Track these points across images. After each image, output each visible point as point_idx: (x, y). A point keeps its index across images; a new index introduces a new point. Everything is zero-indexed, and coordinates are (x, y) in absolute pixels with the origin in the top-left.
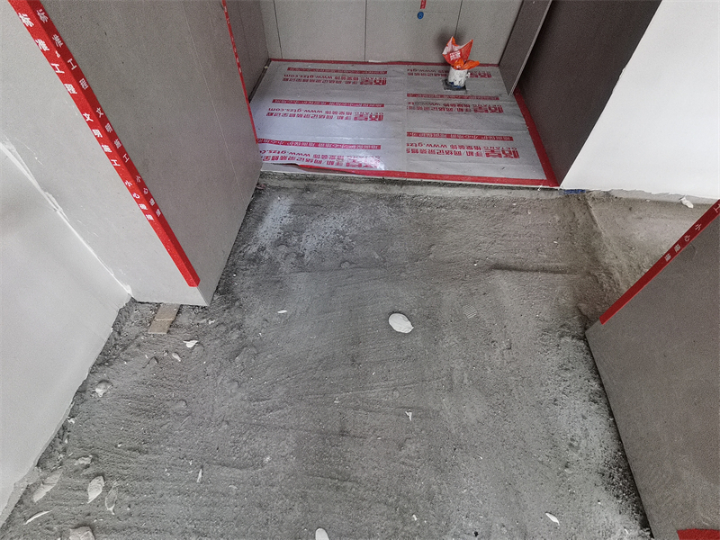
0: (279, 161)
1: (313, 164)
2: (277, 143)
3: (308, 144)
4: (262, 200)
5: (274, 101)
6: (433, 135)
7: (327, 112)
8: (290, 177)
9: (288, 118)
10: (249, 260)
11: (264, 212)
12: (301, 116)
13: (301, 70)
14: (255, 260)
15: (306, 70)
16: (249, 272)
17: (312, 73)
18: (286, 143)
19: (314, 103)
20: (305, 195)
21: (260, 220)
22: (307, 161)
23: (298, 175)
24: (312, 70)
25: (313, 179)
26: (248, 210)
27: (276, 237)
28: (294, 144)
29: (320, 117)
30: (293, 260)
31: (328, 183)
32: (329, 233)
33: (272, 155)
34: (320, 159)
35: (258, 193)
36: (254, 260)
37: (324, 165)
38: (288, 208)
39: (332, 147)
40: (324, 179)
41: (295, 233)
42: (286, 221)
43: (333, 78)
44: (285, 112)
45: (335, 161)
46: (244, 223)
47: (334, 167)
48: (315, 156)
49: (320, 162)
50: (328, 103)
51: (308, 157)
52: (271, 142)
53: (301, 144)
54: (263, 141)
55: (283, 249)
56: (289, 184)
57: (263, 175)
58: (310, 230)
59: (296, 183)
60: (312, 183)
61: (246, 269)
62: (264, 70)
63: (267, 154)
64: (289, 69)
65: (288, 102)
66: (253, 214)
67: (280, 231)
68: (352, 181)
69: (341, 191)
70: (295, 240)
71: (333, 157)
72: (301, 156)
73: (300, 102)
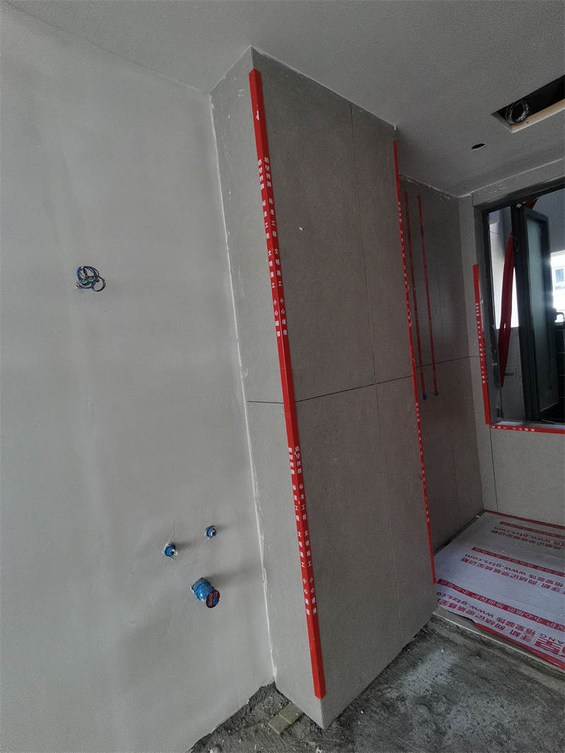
0: (456, 611)
1: (492, 627)
2: (462, 591)
3: (495, 604)
4: (425, 644)
5: (474, 549)
7: (531, 576)
8: (463, 633)
9: (483, 570)
10: (383, 704)
11: (421, 659)
12: (499, 572)
13: (515, 526)
14: (389, 707)
15: (521, 528)
16: (377, 717)
17: (527, 532)
18: (471, 594)
19: (519, 562)
20: (472, 659)
21: (414, 665)
22: (487, 621)
23: (472, 634)
24: (529, 530)
25: (488, 644)
26: (405, 649)
27: (422, 693)
28: (480, 598)
29: (521, 579)
31: (505, 657)
32: (488, 722)
33: (451, 601)
34: (504, 625)
35: (423, 635)
37: (506, 632)
38: (448, 666)
39: (524, 616)
40: (502, 650)
41: (444, 700)
42: (441, 680)
43: (552, 542)
44: (483, 562)
45: (523, 634)
46: (395, 661)
47: (518, 639)
48: (499, 620)
49: (502, 628)
50: (535, 567)
51: (490, 618)
52: (455, 587)
53: (488, 601)
54: (447, 584)
55: (423, 710)
56: (459, 639)
57: (434, 619)
58: (464, 705)
59: (468, 642)
60: (486, 648)
61: (376, 713)
62: (475, 519)
63: (446, 598)
64: (502, 523)
65: (489, 553)
66: (408, 656)
67: (428, 687)
68: (540, 669)
69: (521, 674)
71: (521, 628)
72: (482, 614)
73: (503, 558)
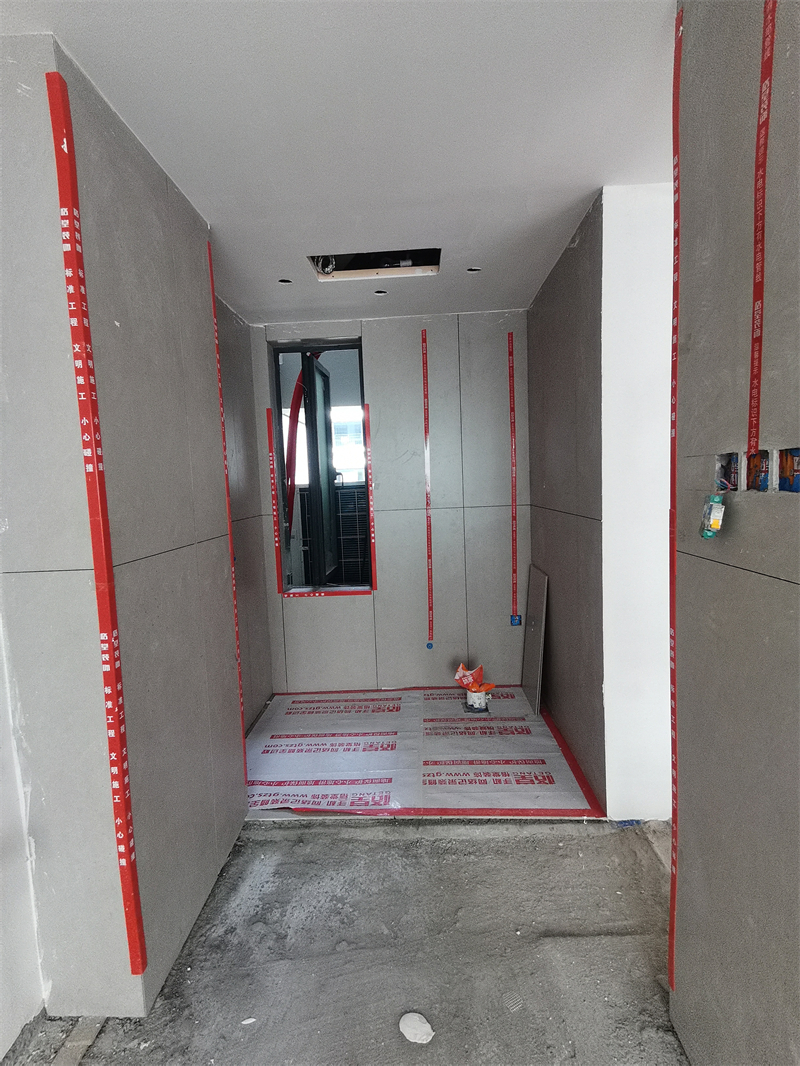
0: (269, 806)
1: (310, 806)
2: (270, 784)
3: (306, 783)
4: (241, 860)
5: (272, 737)
6: (453, 763)
7: (332, 745)
8: (280, 826)
9: (286, 755)
10: (211, 946)
11: (241, 877)
12: (302, 751)
13: (306, 702)
14: (220, 946)
15: (312, 702)
16: (208, 964)
17: (319, 705)
18: (280, 784)
19: (318, 736)
20: (297, 849)
21: (234, 888)
22: (303, 803)
23: (290, 822)
24: (319, 701)
25: (308, 826)
26: (220, 875)
27: (252, 913)
28: (290, 783)
29: (324, 750)
30: (271, 943)
31: (327, 830)
32: (323, 901)
33: (262, 798)
34: (319, 800)
35: (237, 850)
36: (218, 947)
37: (324, 806)
38: (272, 870)
39: (335, 784)
40: (323, 824)
41: (277, 905)
42: (269, 888)
43: (342, 708)
44: (284, 748)
45: (338, 801)
46: (212, 894)
47: (335, 807)
48: (314, 796)
49: (319, 804)
50: (334, 735)
51: (305, 799)
52: (262, 783)
53: (298, 783)
54: (253, 783)
55: (260, 928)
56: (278, 835)
57: (247, 826)
58: (298, 898)
59: (286, 833)
60: (307, 831)
61: (206, 960)
62: (266, 706)
63: (256, 798)
64: (293, 702)
65: (288, 736)
66: (225, 880)
67: (258, 902)
68: (357, 826)
69: (343, 840)
70: (276, 914)
71: (335, 796)
72: (296, 798)
73: (302, 736)
